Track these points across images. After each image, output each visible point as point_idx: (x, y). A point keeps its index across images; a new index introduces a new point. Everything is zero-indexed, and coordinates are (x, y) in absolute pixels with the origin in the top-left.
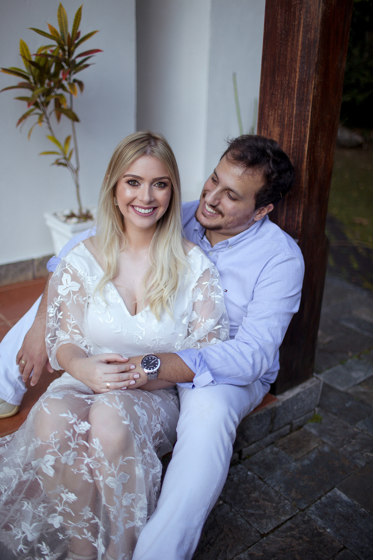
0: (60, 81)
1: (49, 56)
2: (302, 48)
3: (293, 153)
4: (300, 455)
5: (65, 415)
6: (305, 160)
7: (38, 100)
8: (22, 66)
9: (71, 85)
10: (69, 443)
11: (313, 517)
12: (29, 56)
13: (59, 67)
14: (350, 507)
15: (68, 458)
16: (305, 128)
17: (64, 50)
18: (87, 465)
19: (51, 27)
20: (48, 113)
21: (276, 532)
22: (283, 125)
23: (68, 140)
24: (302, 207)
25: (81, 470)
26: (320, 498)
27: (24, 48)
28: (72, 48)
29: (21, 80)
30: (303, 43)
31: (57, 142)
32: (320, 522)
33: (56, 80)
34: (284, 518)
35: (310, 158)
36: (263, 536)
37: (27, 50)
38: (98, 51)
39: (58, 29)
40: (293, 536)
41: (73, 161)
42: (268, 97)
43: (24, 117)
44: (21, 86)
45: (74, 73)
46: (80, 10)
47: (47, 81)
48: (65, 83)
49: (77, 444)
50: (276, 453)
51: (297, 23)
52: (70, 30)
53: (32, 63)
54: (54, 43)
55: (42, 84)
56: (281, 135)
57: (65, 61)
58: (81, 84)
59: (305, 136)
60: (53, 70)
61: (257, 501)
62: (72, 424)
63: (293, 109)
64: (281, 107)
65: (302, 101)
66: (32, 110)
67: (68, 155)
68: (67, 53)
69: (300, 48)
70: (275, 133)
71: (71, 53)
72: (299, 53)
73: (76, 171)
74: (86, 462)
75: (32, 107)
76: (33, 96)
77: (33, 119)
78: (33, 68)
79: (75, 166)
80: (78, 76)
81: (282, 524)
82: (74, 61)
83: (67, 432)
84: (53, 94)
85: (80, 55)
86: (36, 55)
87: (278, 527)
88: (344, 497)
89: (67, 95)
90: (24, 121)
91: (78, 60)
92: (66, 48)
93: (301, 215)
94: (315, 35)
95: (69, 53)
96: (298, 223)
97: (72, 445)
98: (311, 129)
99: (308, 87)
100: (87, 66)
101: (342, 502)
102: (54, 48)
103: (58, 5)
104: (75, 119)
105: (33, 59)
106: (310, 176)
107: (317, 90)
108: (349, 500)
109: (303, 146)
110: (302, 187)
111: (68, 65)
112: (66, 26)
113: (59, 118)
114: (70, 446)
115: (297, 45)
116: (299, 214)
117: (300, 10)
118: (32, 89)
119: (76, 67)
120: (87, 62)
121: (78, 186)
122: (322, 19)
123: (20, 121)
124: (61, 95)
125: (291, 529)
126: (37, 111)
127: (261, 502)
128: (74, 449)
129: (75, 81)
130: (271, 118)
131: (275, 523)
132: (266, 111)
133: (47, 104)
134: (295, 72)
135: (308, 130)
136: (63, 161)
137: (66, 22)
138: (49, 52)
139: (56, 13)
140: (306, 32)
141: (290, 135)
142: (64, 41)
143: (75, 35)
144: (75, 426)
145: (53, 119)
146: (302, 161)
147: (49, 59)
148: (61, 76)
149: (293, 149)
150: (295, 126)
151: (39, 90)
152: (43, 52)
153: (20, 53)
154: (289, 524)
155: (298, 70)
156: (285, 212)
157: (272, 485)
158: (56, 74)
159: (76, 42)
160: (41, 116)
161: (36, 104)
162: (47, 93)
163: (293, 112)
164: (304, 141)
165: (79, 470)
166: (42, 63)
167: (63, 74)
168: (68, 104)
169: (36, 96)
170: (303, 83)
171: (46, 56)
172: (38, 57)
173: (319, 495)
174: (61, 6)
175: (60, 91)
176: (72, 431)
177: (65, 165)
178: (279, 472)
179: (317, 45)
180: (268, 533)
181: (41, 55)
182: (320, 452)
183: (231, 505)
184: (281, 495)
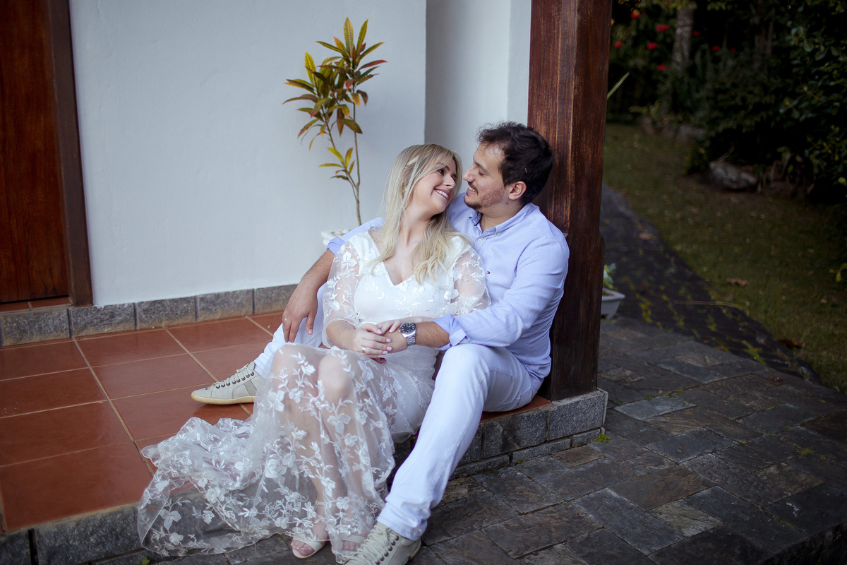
0: (344, 92)
1: (334, 67)
2: (562, 52)
3: (558, 148)
4: (575, 464)
5: (295, 356)
6: (570, 155)
7: (321, 111)
8: (306, 78)
9: (355, 96)
10: (297, 381)
11: (577, 506)
12: (314, 67)
13: (343, 78)
14: (618, 501)
15: (296, 395)
16: (568, 125)
17: (348, 61)
18: (313, 403)
19: (337, 40)
20: (330, 125)
21: (536, 513)
22: (549, 123)
23: (349, 152)
24: (569, 200)
25: (307, 408)
26: (588, 494)
27: (309, 60)
28: (357, 60)
29: (306, 92)
30: (562, 49)
31: (338, 154)
32: (583, 509)
33: (340, 90)
34: (546, 505)
35: (575, 154)
36: (521, 514)
37: (312, 63)
38: (382, 61)
39: (344, 43)
40: (553, 517)
41: (354, 175)
42: (536, 99)
43: (306, 127)
44: (304, 97)
45: (358, 84)
46: (366, 23)
47: (330, 92)
48: (348, 93)
49: (303, 384)
50: (551, 461)
51: (556, 31)
52: (355, 43)
53: (316, 74)
54: (340, 55)
55: (325, 95)
56: (547, 133)
57: (349, 73)
58: (364, 95)
59: (569, 132)
60: (336, 82)
61: (521, 492)
62: (301, 365)
63: (556, 108)
64: (546, 107)
65: (564, 101)
66: (314, 121)
67: (348, 169)
68: (351, 65)
69: (560, 53)
70: (542, 131)
71: (355, 65)
72: (559, 58)
73: (357, 186)
74: (311, 400)
75: (314, 118)
76: (316, 107)
77: (315, 130)
78: (317, 79)
79: (356, 181)
80: (361, 87)
81: (544, 508)
82: (358, 72)
83: (296, 371)
84: (336, 104)
85: (364, 67)
86: (322, 66)
87: (539, 510)
88: (614, 494)
89: (350, 106)
90: (306, 131)
91: (363, 71)
92: (351, 59)
93: (569, 208)
94: (573, 41)
95: (353, 65)
96: (566, 217)
97: (299, 384)
98: (574, 126)
99: (569, 88)
100: (371, 76)
101: (611, 497)
102: (338, 60)
103: (345, 19)
104: (358, 130)
105: (318, 70)
106: (576, 170)
107: (578, 90)
108: (618, 497)
109: (567, 142)
110: (568, 182)
111: (352, 76)
112: (352, 39)
113: (341, 131)
114: (297, 384)
115: (557, 51)
116: (567, 208)
117: (559, 21)
118: (315, 100)
119: (360, 78)
120: (371, 73)
121: (358, 202)
122: (578, 27)
123: (302, 131)
124: (345, 106)
125: (552, 512)
126: (319, 122)
127: (525, 493)
128: (301, 388)
129: (359, 92)
130: (539, 117)
131: (536, 507)
132: (534, 112)
133: (330, 114)
134: (557, 74)
135: (571, 128)
136: (344, 174)
137: (352, 35)
138: (334, 64)
139: (343, 26)
140: (564, 39)
141: (554, 132)
142: (349, 54)
143: (360, 47)
144: (302, 367)
145: (335, 130)
146: (567, 156)
147: (334, 70)
148: (345, 87)
149: (558, 145)
150: (559, 124)
151: (323, 101)
152: (328, 64)
153: (305, 65)
154: (550, 509)
155: (558, 72)
156: (553, 207)
157: (540, 483)
158: (340, 85)
159: (361, 54)
160: (323, 127)
161: (318, 116)
162: (331, 104)
163: (556, 110)
164: (568, 138)
165: (306, 408)
166: (326, 75)
167: (347, 86)
168: (351, 114)
169: (319, 107)
170: (564, 84)
171: (331, 67)
172: (323, 68)
173: (588, 492)
174: (347, 20)
175: (344, 102)
176: (299, 370)
177: (347, 179)
178: (550, 474)
179: (575, 50)
180: (527, 513)
181: (325, 66)
182: (599, 463)
183: (494, 493)
184: (548, 490)
